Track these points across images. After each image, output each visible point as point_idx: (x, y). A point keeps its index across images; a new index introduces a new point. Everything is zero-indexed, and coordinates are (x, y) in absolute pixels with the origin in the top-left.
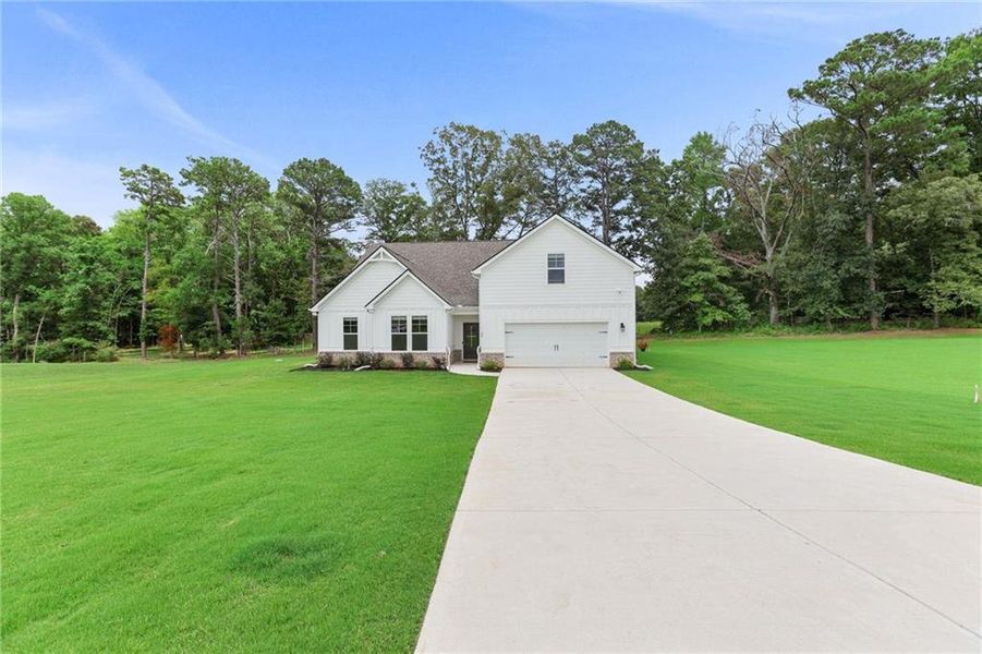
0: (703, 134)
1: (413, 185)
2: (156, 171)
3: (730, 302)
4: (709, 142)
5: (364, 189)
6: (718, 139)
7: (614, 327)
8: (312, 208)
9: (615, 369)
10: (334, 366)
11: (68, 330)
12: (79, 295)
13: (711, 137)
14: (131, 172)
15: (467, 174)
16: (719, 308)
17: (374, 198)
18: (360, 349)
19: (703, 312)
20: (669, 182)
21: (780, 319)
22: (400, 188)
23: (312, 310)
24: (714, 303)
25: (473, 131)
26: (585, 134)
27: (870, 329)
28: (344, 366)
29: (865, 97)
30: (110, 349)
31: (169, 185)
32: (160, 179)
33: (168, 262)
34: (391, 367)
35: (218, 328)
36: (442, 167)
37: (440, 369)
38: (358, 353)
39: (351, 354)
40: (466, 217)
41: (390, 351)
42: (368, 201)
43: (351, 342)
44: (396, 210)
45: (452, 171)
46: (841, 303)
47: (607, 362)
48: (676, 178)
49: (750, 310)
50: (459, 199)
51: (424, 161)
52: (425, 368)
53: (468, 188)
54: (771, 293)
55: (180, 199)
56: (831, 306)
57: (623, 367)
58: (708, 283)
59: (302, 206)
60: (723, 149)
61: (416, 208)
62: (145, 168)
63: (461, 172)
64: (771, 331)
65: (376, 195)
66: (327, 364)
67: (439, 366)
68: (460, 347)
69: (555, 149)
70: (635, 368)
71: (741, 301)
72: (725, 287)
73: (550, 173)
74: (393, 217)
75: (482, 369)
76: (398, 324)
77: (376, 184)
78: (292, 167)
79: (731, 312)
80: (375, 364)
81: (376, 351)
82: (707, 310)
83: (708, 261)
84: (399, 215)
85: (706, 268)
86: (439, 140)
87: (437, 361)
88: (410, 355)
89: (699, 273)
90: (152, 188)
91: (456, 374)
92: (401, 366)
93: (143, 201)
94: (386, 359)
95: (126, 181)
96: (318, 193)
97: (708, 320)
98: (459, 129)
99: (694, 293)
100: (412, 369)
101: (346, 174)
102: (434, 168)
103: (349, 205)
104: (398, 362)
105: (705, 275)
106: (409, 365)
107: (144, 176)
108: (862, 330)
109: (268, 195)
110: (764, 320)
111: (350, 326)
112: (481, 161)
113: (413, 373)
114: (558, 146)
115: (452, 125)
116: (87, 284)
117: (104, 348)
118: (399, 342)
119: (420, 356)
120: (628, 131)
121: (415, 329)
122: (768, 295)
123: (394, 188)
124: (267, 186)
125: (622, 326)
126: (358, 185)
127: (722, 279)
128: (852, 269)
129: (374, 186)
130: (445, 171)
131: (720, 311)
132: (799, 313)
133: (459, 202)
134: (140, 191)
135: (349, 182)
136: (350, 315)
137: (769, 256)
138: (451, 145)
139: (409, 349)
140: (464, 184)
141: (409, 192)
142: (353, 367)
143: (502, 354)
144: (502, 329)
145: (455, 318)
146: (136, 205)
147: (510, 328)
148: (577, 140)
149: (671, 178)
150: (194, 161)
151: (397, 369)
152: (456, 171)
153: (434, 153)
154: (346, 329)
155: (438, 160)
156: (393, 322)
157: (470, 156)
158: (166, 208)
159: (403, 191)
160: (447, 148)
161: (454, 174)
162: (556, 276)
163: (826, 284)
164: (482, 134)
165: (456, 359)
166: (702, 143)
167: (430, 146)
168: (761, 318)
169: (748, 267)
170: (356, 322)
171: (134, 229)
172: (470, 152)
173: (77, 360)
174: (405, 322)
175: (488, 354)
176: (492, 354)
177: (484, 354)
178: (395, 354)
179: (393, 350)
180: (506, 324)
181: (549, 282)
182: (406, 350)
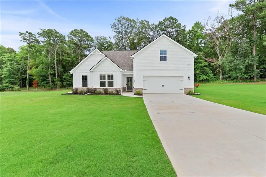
0: (198, 22)
1: (109, 37)
2: (30, 33)
3: (208, 73)
4: (199, 25)
5: (94, 39)
6: (202, 24)
7: (186, 78)
8: (78, 45)
9: (187, 94)
10: (78, 93)
11: (5, 82)
12: (8, 71)
13: (200, 23)
14: (23, 34)
15: (126, 33)
16: (204, 75)
17: (98, 42)
18: (88, 87)
19: (199, 76)
20: (187, 37)
21: (223, 78)
22: (105, 39)
23: (70, 72)
24: (203, 73)
25: (128, 20)
26: (162, 21)
27: (254, 81)
28: (82, 93)
29: (259, 4)
30: (18, 87)
31: (35, 38)
32: (32, 36)
33: (35, 61)
34: (100, 94)
35: (51, 81)
36: (118, 30)
37: (118, 94)
38: (88, 88)
39: (85, 89)
40: (126, 47)
41: (99, 87)
42: (95, 43)
43: (85, 84)
44: (104, 46)
45: (121, 32)
46: (245, 73)
47: (183, 92)
48: (190, 35)
49: (214, 75)
50: (123, 41)
51: (112, 29)
52: (113, 94)
53: (126, 38)
54: (220, 71)
55: (39, 42)
56: (241, 74)
57: (190, 94)
58: (201, 67)
59: (75, 44)
60: (204, 27)
61: (110, 45)
62: (27, 32)
63: (124, 32)
64: (221, 82)
65: (98, 41)
66: (76, 93)
67: (118, 93)
68: (126, 86)
69: (153, 26)
70: (195, 94)
71: (211, 73)
72: (207, 68)
73: (151, 34)
74: (103, 48)
75: (135, 94)
76: (102, 77)
77: (98, 37)
78: (72, 32)
79: (208, 76)
80: (93, 92)
81: (94, 87)
82: (200, 75)
83: (201, 61)
84: (105, 47)
85: (200, 63)
86: (117, 22)
87: (117, 91)
88: (107, 89)
89: (199, 64)
90: (30, 39)
91: (125, 96)
92: (104, 93)
93: (27, 43)
94: (98, 90)
95: (21, 36)
96: (80, 40)
97: (201, 79)
98: (124, 18)
99: (197, 70)
100: (108, 94)
101: (89, 35)
102: (116, 31)
103: (90, 44)
104: (102, 91)
105: (200, 65)
106: (106, 93)
107: (27, 35)
108: (251, 82)
109: (65, 41)
110: (218, 79)
111: (85, 78)
112: (130, 29)
113: (108, 96)
114: (154, 25)
115: (121, 17)
116: (11, 68)
117: (16, 87)
118: (102, 84)
119: (110, 89)
120: (176, 20)
121: (109, 79)
122: (219, 71)
123: (103, 39)
124: (65, 38)
125: (189, 77)
126: (93, 38)
127: (206, 66)
128: (249, 62)
129: (97, 38)
130: (119, 32)
131: (205, 76)
132: (230, 77)
133: (123, 42)
134: (26, 39)
135: (89, 36)
136: (85, 74)
137: (220, 59)
138: (121, 23)
139: (107, 86)
140: (125, 36)
141: (108, 40)
142: (85, 93)
143: (142, 89)
144: (142, 79)
145: (124, 75)
146: (25, 44)
147: (145, 79)
148: (160, 23)
149: (188, 36)
150: (42, 30)
151: (101, 94)
152: (123, 32)
153: (116, 26)
154: (83, 79)
155: (117, 29)
156: (100, 76)
157: (127, 28)
158: (34, 45)
159: (106, 40)
160: (120, 25)
161: (122, 33)
162: (163, 58)
163: (241, 67)
164: (131, 20)
165: (124, 90)
166: (197, 25)
167: (114, 24)
168: (217, 78)
169: (213, 63)
170: (87, 77)
171: (25, 51)
172: (127, 26)
173: (8, 91)
174: (105, 76)
175: (137, 88)
176: (138, 88)
177: (135, 89)
178: (101, 88)
179: (100, 87)
180: (144, 77)
181: (161, 61)
182: (105, 87)
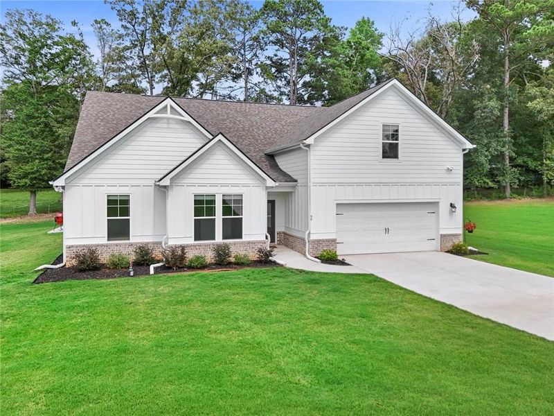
0: (366, 19)
4: (371, 27)
7: (444, 208)
9: (448, 252)
13: (373, 23)
41: (192, 241)
43: (118, 229)
47: (436, 244)
57: (458, 251)
60: (381, 36)
66: (92, 265)
67: (266, 258)
75: (321, 260)
76: (203, 206)
81: (173, 243)
87: (261, 252)
88: (223, 246)
92: (215, 261)
104: (209, 256)
106: (223, 261)
111: (118, 208)
118: (203, 230)
121: (227, 210)
125: (452, 205)
136: (118, 191)
139: (219, 238)
143: (334, 241)
144: (333, 211)
151: (211, 266)
154: (111, 212)
156: (196, 202)
162: (390, 151)
166: (365, 27)
170: (128, 201)
174: (213, 202)
175: (319, 241)
176: (323, 241)
177: (314, 241)
178: (200, 245)
179: (195, 240)
180: (337, 204)
181: (383, 157)
182: (214, 239)
